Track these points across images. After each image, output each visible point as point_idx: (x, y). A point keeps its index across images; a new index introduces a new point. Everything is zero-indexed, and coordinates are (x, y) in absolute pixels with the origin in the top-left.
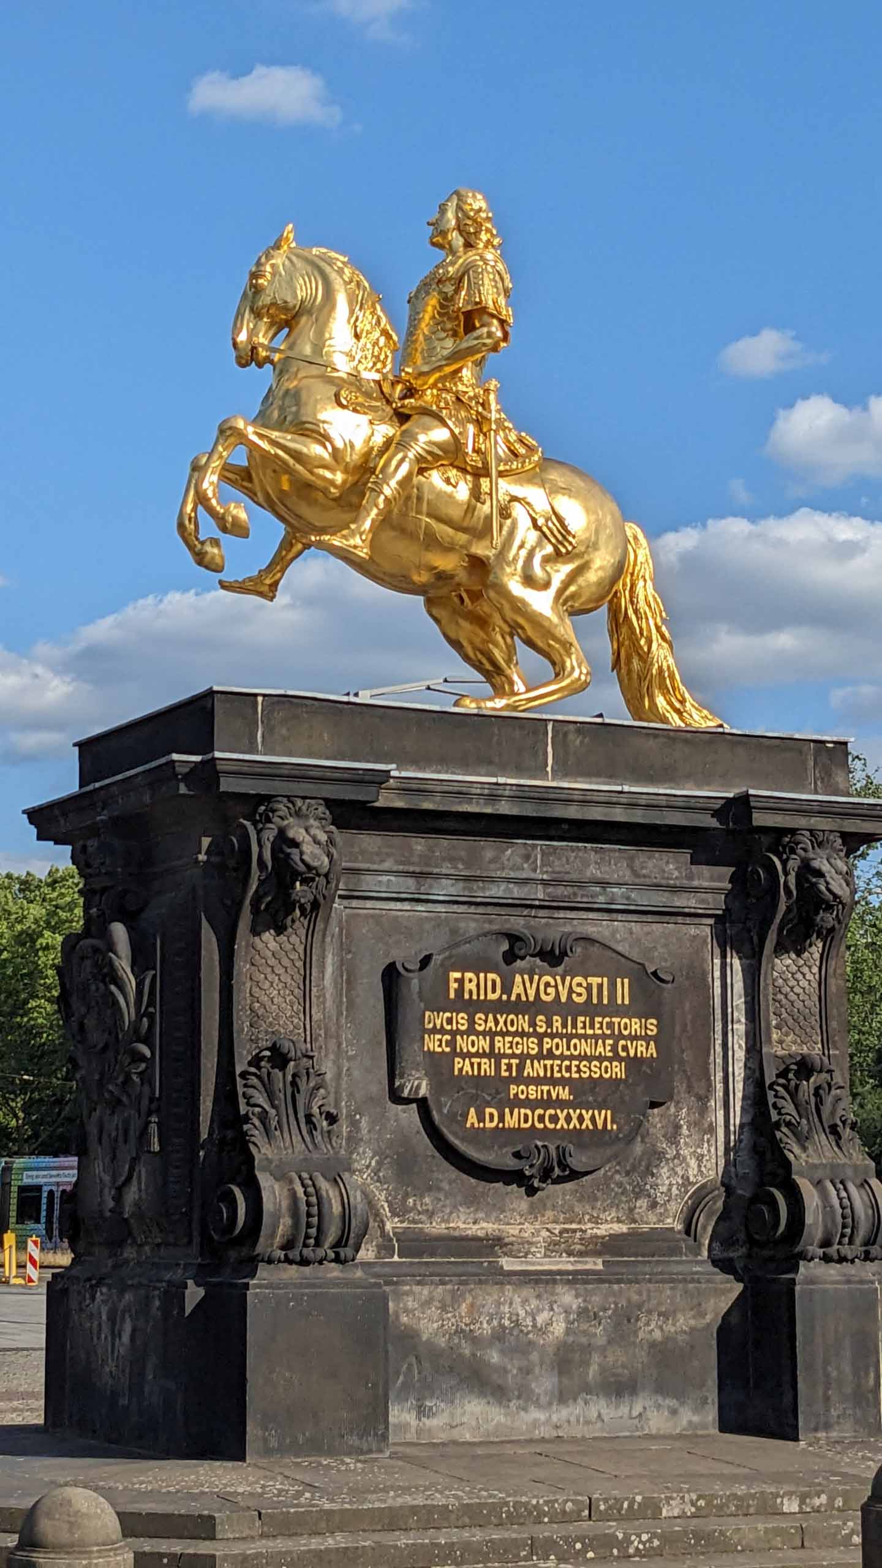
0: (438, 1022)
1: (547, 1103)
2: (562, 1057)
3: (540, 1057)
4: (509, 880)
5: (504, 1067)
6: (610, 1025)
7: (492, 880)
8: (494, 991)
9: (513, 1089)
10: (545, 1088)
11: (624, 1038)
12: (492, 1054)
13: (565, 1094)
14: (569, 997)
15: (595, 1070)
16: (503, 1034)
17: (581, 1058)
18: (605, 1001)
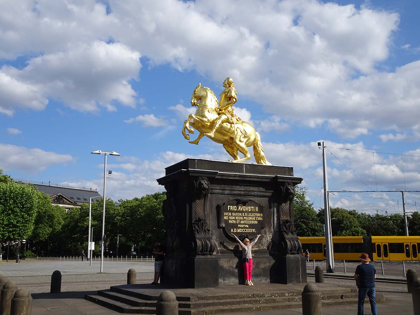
0: (226, 214)
1: (245, 228)
2: (247, 220)
3: (243, 220)
4: (238, 190)
5: (237, 222)
6: (255, 215)
7: (235, 190)
8: (235, 209)
9: (239, 225)
10: (244, 225)
11: (257, 217)
12: (235, 220)
13: (247, 226)
14: (248, 210)
15: (253, 222)
16: (237, 216)
17: (250, 220)
18: (254, 211)
